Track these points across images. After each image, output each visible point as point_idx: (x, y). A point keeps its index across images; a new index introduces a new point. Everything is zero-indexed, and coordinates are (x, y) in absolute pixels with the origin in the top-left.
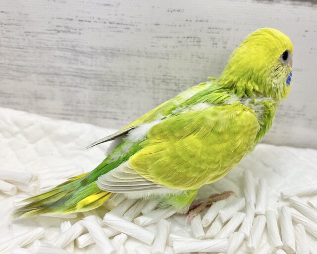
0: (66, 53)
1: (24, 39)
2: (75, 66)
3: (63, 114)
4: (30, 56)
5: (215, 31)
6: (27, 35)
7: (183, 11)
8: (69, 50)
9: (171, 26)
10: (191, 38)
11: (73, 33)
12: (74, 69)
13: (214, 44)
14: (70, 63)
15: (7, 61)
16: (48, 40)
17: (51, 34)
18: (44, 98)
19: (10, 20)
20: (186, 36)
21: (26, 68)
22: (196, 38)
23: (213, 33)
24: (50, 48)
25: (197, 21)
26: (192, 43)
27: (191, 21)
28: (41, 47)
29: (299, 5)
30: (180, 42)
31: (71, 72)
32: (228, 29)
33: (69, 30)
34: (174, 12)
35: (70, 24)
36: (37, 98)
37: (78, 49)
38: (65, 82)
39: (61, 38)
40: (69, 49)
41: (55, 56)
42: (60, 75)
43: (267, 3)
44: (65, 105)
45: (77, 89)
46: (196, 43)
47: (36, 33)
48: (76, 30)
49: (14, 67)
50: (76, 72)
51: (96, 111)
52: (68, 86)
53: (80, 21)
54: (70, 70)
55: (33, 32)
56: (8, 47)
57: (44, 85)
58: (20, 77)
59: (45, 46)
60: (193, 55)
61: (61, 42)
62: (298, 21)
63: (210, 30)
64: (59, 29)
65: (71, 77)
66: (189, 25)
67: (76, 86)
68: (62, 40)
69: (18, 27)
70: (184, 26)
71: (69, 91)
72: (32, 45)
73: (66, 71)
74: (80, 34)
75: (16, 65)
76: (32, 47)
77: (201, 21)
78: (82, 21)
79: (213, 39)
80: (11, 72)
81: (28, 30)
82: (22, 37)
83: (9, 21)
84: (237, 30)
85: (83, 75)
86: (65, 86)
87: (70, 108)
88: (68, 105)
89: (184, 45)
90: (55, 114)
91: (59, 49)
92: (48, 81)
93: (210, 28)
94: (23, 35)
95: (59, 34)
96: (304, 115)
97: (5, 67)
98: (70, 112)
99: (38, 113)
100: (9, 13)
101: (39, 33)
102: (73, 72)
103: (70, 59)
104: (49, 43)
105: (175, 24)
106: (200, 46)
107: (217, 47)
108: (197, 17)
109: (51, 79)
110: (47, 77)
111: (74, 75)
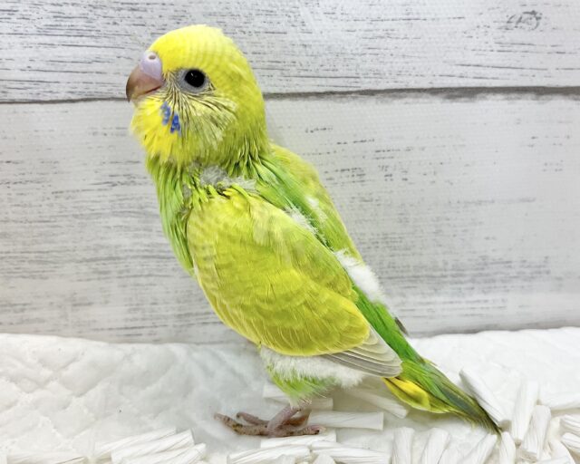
0: (129, 219)
1: (51, 205)
2: (146, 241)
3: (126, 328)
4: (62, 233)
5: (388, 154)
6: (56, 197)
7: (330, 128)
8: (133, 214)
9: (313, 154)
10: (348, 170)
11: (140, 184)
12: (145, 245)
13: (386, 176)
14: (136, 236)
15: (20, 247)
16: (93, 201)
17: (100, 190)
18: (90, 304)
19: (23, 174)
20: (339, 168)
21: (54, 254)
22: (356, 169)
23: (384, 158)
24: (99, 215)
25: (355, 142)
26: (351, 179)
27: (345, 143)
28: (82, 215)
29: (516, 98)
30: (331, 179)
31: (138, 251)
32: (409, 150)
33: (132, 179)
34: (316, 132)
35: (134, 170)
36: (75, 305)
38: (128, 271)
39: (118, 195)
40: (134, 212)
41: (109, 227)
42: (119, 258)
43: (466, 102)
44: (129, 311)
45: (152, 279)
46: (356, 178)
47: (73, 191)
49: (32, 256)
50: (147, 250)
51: (188, 315)
52: (135, 276)
54: (138, 247)
55: (68, 191)
56: (21, 222)
57: (89, 280)
58: (44, 271)
59: (88, 212)
60: (353, 198)
61: (119, 202)
62: (518, 123)
63: (378, 155)
64: (115, 180)
65: (139, 260)
66: (343, 150)
67: (149, 275)
68: (121, 198)
69: (39, 186)
70: (335, 152)
71: (138, 285)
72: (66, 214)
73: (131, 251)
75: (35, 252)
76: (66, 216)
77: (362, 141)
79: (385, 168)
80: (26, 265)
81: (59, 189)
82: (47, 202)
83: (21, 177)
84: (423, 149)
85: (162, 254)
86: (128, 277)
87: (139, 315)
88: (135, 309)
89: (337, 183)
90: (110, 329)
91: (115, 214)
92: (96, 272)
93: (378, 151)
94: (48, 199)
95: (114, 188)
96: (548, 272)
97: (16, 257)
98: (139, 323)
99: (80, 335)
100: (22, 162)
101: (78, 191)
102: (143, 251)
103: (137, 229)
104: (97, 206)
105: (319, 151)
106: (363, 181)
107: (392, 180)
108: (355, 135)
109: (101, 268)
110: (94, 265)
111: (144, 257)
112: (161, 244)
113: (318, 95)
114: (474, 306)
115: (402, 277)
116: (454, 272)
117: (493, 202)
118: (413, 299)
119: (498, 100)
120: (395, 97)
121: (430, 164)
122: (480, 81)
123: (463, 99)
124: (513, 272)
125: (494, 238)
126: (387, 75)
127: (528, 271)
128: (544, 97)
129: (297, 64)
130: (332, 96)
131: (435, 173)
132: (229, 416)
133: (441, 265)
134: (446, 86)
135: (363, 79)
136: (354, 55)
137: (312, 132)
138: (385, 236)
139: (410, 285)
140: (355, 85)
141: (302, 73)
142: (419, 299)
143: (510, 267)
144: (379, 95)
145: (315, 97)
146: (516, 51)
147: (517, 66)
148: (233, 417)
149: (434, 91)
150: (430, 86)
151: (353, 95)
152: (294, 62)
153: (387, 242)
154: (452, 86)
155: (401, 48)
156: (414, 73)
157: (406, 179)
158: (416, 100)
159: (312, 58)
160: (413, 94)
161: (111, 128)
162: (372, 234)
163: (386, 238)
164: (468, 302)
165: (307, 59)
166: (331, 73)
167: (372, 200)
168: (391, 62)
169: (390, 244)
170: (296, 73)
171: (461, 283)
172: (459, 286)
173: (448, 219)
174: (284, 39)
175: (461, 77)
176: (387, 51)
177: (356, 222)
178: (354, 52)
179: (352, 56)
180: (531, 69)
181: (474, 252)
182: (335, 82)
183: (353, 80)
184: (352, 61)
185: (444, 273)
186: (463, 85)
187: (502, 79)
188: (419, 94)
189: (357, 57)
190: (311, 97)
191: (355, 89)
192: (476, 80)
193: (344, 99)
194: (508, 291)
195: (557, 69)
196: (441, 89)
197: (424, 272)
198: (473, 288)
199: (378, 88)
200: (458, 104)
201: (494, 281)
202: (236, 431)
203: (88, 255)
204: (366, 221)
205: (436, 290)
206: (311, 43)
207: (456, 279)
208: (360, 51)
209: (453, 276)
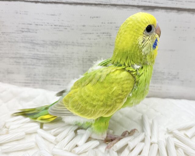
0: (28, 44)
1: (1, 37)
2: (33, 53)
3: (25, 83)
4: (5, 47)
6: (3, 34)
7: (100, 17)
9: (93, 26)
10: (105, 33)
11: (32, 32)
14: (30, 51)
16: (16, 37)
17: (18, 33)
18: (13, 73)
20: (102, 32)
22: (108, 33)
24: (17, 42)
25: (108, 23)
26: (106, 37)
27: (105, 23)
28: (12, 41)
29: (170, 12)
30: (99, 36)
31: (30, 56)
33: (29, 30)
34: (94, 18)
35: (30, 27)
36: (8, 73)
37: (35, 42)
38: (27, 63)
39: (24, 36)
40: (30, 42)
41: (21, 47)
42: (24, 58)
44: (27, 77)
45: (34, 66)
46: (108, 37)
47: (9, 33)
48: (33, 30)
50: (33, 56)
51: (46, 80)
52: (29, 65)
53: (36, 25)
54: (30, 55)
55: (7, 33)
57: (13, 65)
59: (14, 41)
60: (107, 44)
61: (24, 38)
62: (170, 21)
63: (116, 28)
64: (23, 30)
65: (30, 59)
66: (104, 26)
67: (33, 65)
70: (101, 26)
71: (29, 68)
73: (28, 56)
74: (36, 33)
76: (6, 41)
77: (111, 23)
78: (38, 25)
81: (4, 31)
85: (38, 58)
86: (26, 65)
87: (29, 78)
89: (101, 38)
90: (20, 83)
91: (23, 42)
93: (116, 27)
95: (23, 33)
98: (30, 82)
99: (9, 83)
101: (10, 33)
103: (30, 48)
104: (17, 39)
105: (95, 25)
106: (111, 38)
108: (108, 21)
109: (17, 61)
110: (15, 60)
111: (32, 58)
112: (38, 54)
113: (96, 4)
119: (163, 12)
120: (124, 7)
122: (157, 4)
123: (149, 11)
124: (165, 77)
128: (180, 12)
130: (100, 5)
140: (109, 2)
143: (164, 75)
144: (118, 7)
149: (139, 6)
151: (108, 6)
154: (146, 5)
160: (131, 7)
161: (22, 12)
175: (149, 2)
180: (176, 1)
187: (165, 4)
188: (133, 7)
190: (93, 5)
191: (110, 4)
192: (155, 4)
193: (105, 7)
194: (162, 84)
195: (186, 2)
201: (157, 79)
203: (14, 56)
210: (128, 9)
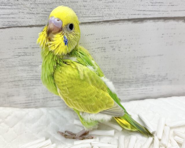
0: (25, 67)
2: (32, 74)
3: (26, 103)
4: (3, 73)
5: (113, 42)
7: (94, 34)
8: (26, 66)
9: (88, 43)
10: (100, 48)
11: (29, 55)
12: (31, 76)
13: (113, 49)
14: (27, 73)
16: (13, 62)
17: (15, 58)
18: (13, 96)
20: (97, 47)
22: (102, 47)
23: (112, 43)
24: (15, 66)
25: (102, 38)
26: (101, 51)
27: (99, 39)
28: (9, 66)
29: (157, 22)
30: (94, 51)
31: (29, 78)
32: (121, 40)
33: (26, 54)
34: (89, 36)
35: (26, 51)
36: (8, 96)
37: (32, 64)
38: (26, 84)
39: (21, 59)
40: (27, 65)
41: (19, 70)
42: (22, 80)
43: (140, 23)
44: (27, 97)
45: (34, 87)
46: (103, 51)
47: (6, 59)
48: (30, 53)
50: (32, 77)
51: (47, 98)
52: (28, 86)
53: (32, 48)
54: (29, 76)
55: (4, 59)
57: (12, 88)
59: (11, 65)
60: (102, 57)
61: (21, 62)
62: (158, 30)
63: (110, 42)
64: (20, 54)
65: (29, 81)
66: (98, 41)
67: (33, 86)
68: (22, 60)
70: (95, 42)
71: (29, 89)
72: (3, 66)
73: (26, 78)
74: (33, 55)
76: (4, 67)
77: (105, 38)
78: (34, 48)
79: (112, 47)
84: (125, 40)
85: (37, 78)
86: (26, 86)
87: (30, 98)
88: (29, 97)
89: (96, 53)
90: (21, 104)
91: (20, 66)
92: (15, 85)
93: (110, 41)
95: (20, 57)
96: (167, 79)
98: (30, 101)
99: (10, 106)
101: (7, 58)
103: (28, 71)
104: (14, 63)
105: (90, 42)
106: (105, 51)
107: (115, 51)
108: (102, 36)
109: (16, 84)
110: (14, 83)
111: (31, 80)
112: (37, 75)
113: (89, 23)
114: (143, 90)
115: (119, 82)
116: (136, 80)
117: (149, 56)
118: (122, 89)
119: (151, 22)
120: (116, 22)
121: (128, 45)
122: (145, 16)
123: (139, 22)
124: (155, 79)
125: (149, 68)
126: (113, 15)
127: (160, 79)
128: (166, 21)
129: (82, 13)
130: (94, 23)
131: (130, 48)
132: (62, 132)
133: (131, 78)
134: (133, 18)
135: (105, 17)
136: (102, 9)
137: (87, 36)
138: (113, 69)
139: (121, 85)
140: (102, 19)
141: (84, 16)
142: (124, 89)
143: (155, 77)
144: (110, 22)
145: (88, 24)
146: (157, 5)
147: (158, 10)
148: (64, 132)
149: (129, 20)
150: (128, 18)
151: (101, 23)
152: (81, 12)
153: (113, 71)
154: (135, 18)
155: (118, 6)
156: (122, 14)
157: (120, 50)
158: (123, 23)
159: (87, 10)
160: (122, 21)
161: (18, 37)
162: (108, 69)
163: (113, 70)
164: (140, 89)
165: (85, 11)
166: (94, 15)
167: (108, 58)
168: (114, 11)
169: (114, 72)
170: (81, 16)
171: (138, 83)
172: (138, 84)
173: (134, 63)
174: (77, 4)
175: (138, 15)
176: (113, 7)
177: (103, 65)
178: (101, 8)
179: (101, 9)
180: (162, 11)
181: (143, 73)
182: (95, 18)
183: (101, 17)
184: (101, 11)
185: (133, 80)
186: (139, 17)
187: (152, 15)
188: (124, 21)
189: (103, 9)
190: (87, 24)
192: (143, 16)
193: (98, 24)
194: (154, 85)
195: (171, 11)
196: (131, 19)
197: (126, 81)
198: (142, 85)
199: (110, 19)
200: (138, 24)
201: (149, 82)
202: (65, 137)
203: (12, 80)
204: (106, 65)
205: (130, 86)
206: (86, 5)
207: (137, 82)
208: (103, 8)
209: (136, 81)
210: (119, 23)
